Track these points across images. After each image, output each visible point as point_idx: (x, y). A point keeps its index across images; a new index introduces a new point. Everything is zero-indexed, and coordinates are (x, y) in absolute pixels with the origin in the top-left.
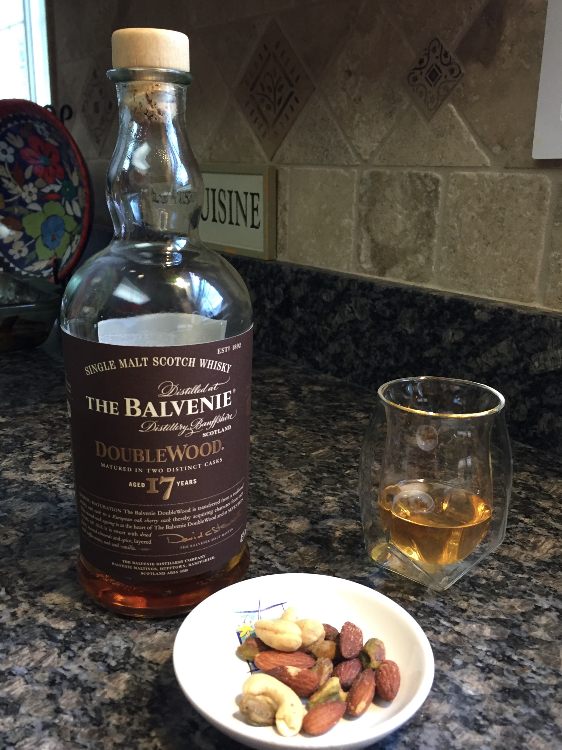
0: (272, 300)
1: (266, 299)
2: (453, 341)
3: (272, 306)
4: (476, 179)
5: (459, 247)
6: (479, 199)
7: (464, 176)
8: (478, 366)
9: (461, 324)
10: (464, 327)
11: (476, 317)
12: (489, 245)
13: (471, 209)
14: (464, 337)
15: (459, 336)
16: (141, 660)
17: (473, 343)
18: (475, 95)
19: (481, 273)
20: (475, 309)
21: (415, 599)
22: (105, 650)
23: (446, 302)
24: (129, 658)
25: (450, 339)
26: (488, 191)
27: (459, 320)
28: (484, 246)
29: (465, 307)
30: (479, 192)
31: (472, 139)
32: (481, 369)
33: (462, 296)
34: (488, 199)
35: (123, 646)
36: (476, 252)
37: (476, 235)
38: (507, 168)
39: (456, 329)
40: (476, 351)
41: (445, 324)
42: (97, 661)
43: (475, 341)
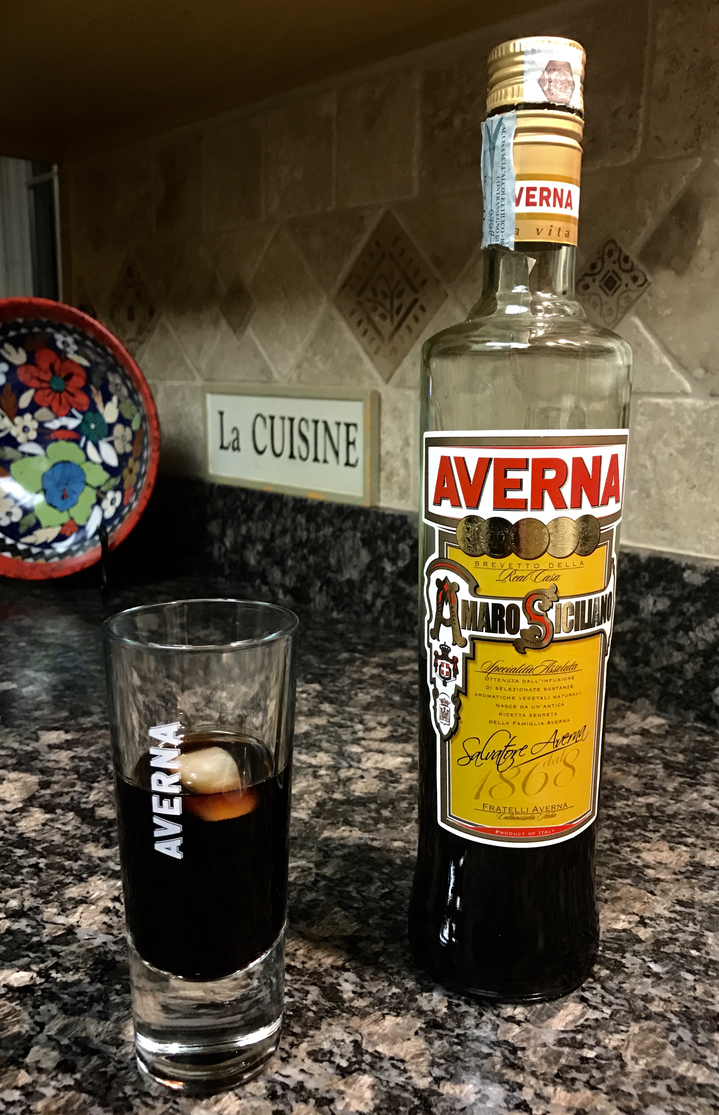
0: (394, 561)
1: (385, 560)
2: (655, 611)
3: (394, 568)
4: (673, 408)
5: (653, 491)
6: (679, 433)
7: (658, 404)
8: (692, 642)
9: (664, 589)
10: (669, 592)
11: (687, 580)
12: (695, 490)
13: (666, 444)
14: (670, 606)
15: (663, 604)
16: (378, 1056)
17: (682, 613)
18: (666, 308)
19: (685, 524)
20: (683, 570)
21: (697, 954)
22: (326, 1046)
23: (643, 561)
24: (362, 1055)
25: (651, 608)
26: (689, 422)
27: (663, 584)
28: (689, 490)
29: (669, 567)
30: (678, 424)
31: (666, 360)
32: (696, 646)
33: (662, 552)
34: (690, 433)
35: (348, 1039)
36: (677, 497)
37: (676, 476)
38: (713, 395)
39: (659, 596)
40: (688, 623)
41: (643, 589)
42: (322, 1062)
43: (685, 610)
